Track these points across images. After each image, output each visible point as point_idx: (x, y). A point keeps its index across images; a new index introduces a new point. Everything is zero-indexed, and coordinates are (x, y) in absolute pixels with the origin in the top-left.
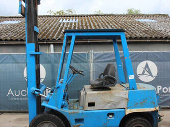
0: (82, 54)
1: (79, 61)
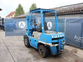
0: (62, 19)
1: (61, 22)
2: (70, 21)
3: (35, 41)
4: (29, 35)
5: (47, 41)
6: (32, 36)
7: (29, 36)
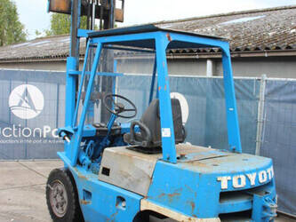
2: (287, 94)
3: (121, 199)
4: (79, 163)
5: (193, 206)
6: (97, 173)
7: (79, 168)
